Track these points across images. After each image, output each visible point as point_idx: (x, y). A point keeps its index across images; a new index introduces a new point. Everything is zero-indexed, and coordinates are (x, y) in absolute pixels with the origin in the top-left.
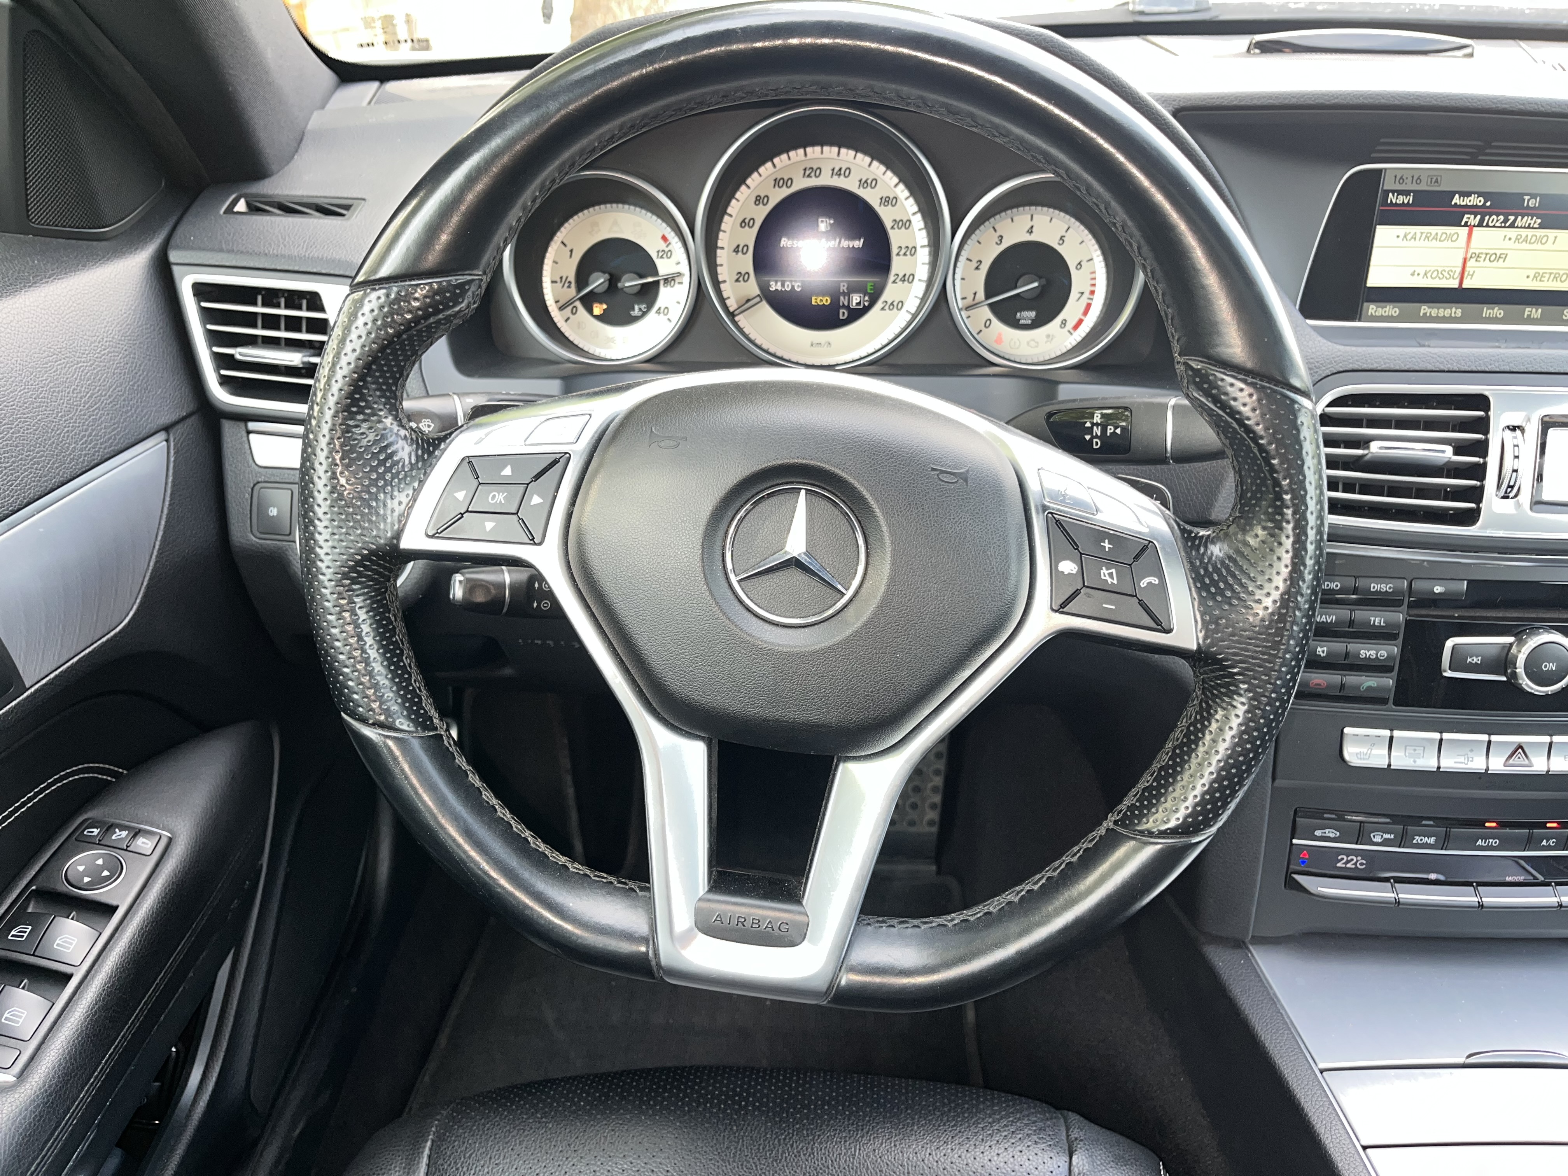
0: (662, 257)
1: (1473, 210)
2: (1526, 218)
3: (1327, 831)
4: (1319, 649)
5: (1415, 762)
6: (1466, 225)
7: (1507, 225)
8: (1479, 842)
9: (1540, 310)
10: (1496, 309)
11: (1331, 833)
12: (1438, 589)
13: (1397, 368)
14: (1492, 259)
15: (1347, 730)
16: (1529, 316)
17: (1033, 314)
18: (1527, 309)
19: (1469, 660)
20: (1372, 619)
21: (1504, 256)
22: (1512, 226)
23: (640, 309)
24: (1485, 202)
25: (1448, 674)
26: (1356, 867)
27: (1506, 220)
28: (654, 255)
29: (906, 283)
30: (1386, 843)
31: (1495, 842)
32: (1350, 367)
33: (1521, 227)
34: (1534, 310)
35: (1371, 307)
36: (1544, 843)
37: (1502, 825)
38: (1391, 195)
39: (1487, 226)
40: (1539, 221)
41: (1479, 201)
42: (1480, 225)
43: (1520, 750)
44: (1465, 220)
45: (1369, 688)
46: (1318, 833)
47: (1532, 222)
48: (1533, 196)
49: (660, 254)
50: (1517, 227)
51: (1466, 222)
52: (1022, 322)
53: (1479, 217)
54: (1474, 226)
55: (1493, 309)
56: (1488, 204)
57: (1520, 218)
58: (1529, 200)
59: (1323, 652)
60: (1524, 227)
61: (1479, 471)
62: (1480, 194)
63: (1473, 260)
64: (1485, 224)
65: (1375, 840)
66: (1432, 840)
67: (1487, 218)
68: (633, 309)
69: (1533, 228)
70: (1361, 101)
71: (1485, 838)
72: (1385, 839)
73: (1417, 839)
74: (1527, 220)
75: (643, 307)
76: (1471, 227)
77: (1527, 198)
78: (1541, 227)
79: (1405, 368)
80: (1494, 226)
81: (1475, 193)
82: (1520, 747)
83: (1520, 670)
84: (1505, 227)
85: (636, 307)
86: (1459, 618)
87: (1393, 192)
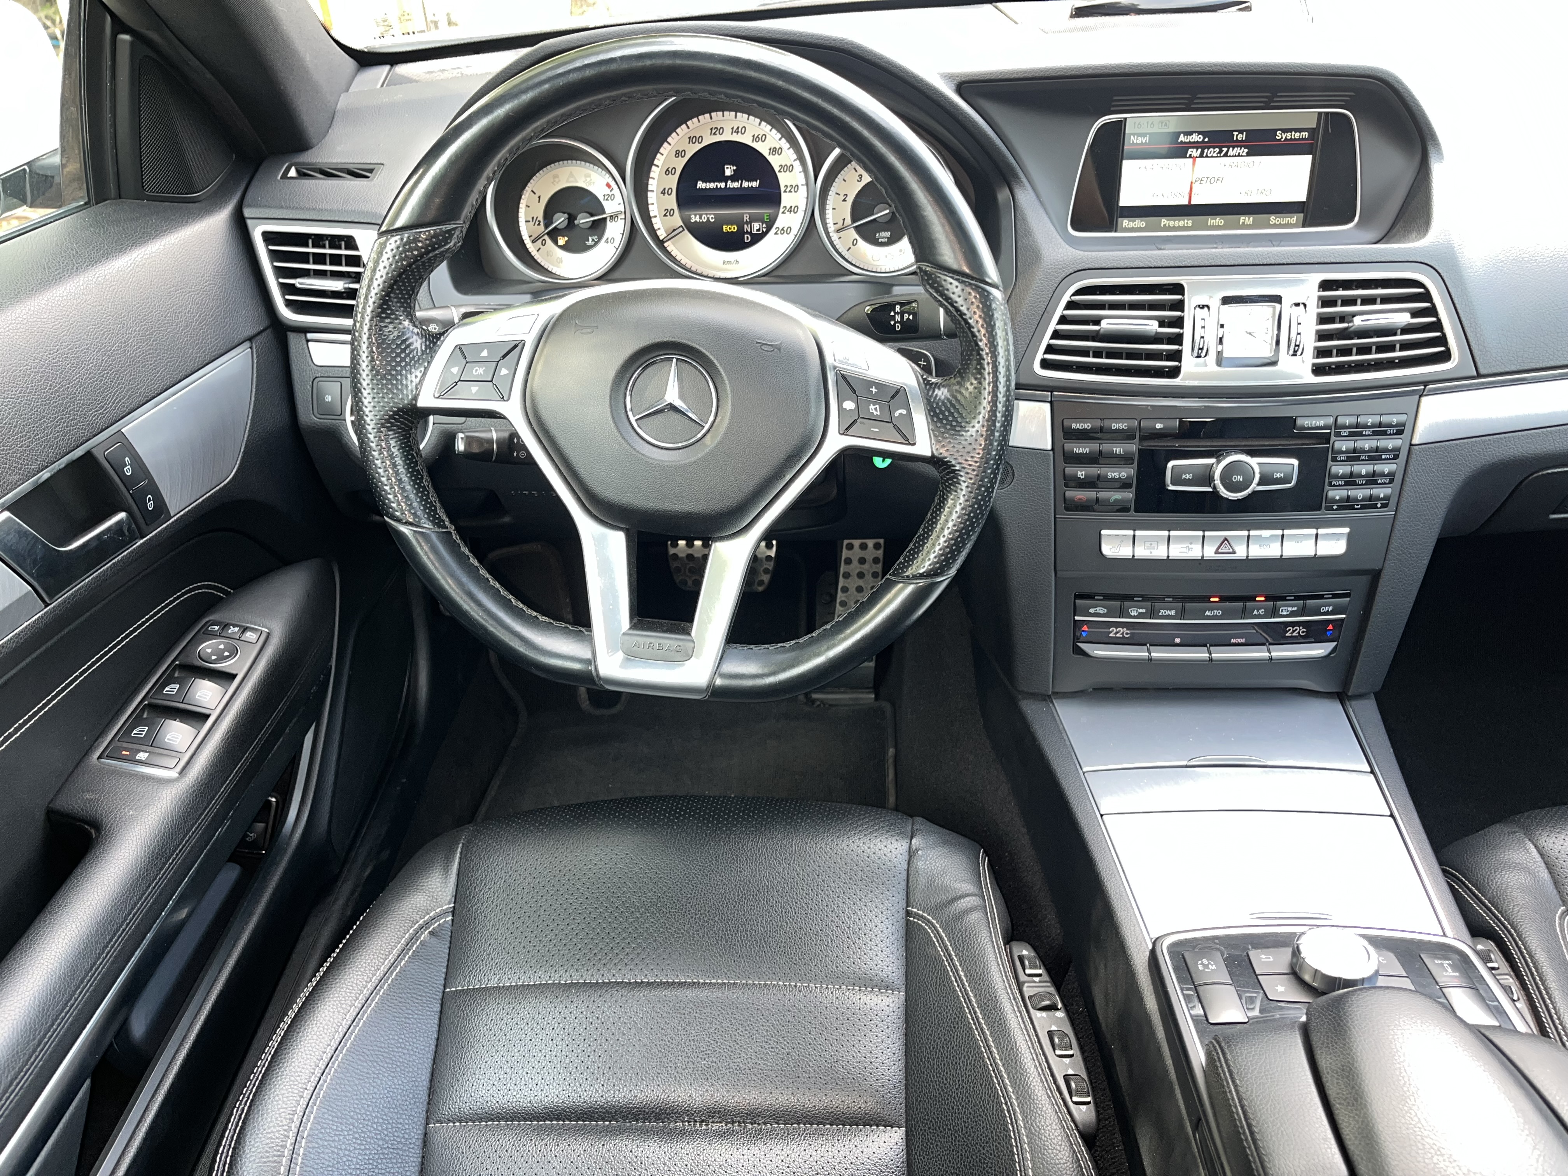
0: (607, 200)
1: (1195, 145)
2: (1236, 149)
3: (1098, 608)
4: (1079, 473)
5: (1151, 553)
6: (1190, 156)
7: (1222, 155)
8: (1207, 613)
9: (1251, 218)
10: (1218, 219)
11: (1101, 610)
12: (1159, 426)
13: (1119, 266)
14: (1212, 181)
15: (1103, 532)
16: (1243, 223)
17: (888, 234)
18: (1242, 218)
19: (1184, 476)
20: (1115, 449)
21: (1220, 179)
22: (1226, 155)
23: (593, 240)
24: (1204, 138)
25: (1171, 487)
26: (1124, 636)
27: (1220, 152)
28: (601, 198)
29: (792, 213)
30: (1140, 616)
31: (1218, 613)
32: (1087, 266)
33: (1233, 156)
34: (1247, 218)
35: (1125, 221)
36: (1255, 612)
37: (1223, 599)
38: (1132, 137)
39: (1207, 156)
40: (1246, 150)
41: (1199, 138)
42: (1201, 156)
43: (1226, 542)
44: (1189, 153)
45: (1116, 500)
46: (1092, 611)
47: (1241, 151)
48: (1241, 132)
49: (606, 197)
50: (1230, 156)
51: (1191, 155)
52: (880, 240)
53: (1200, 150)
54: (1197, 157)
55: (1216, 219)
56: (1206, 140)
57: (1231, 149)
58: (1237, 135)
59: (1082, 475)
60: (1235, 156)
61: (1178, 339)
62: (1199, 133)
63: (1198, 183)
64: (1205, 155)
65: (1132, 614)
66: (1173, 613)
67: (1206, 150)
68: (588, 241)
69: (1242, 156)
70: (1090, 71)
71: (1211, 609)
72: (1140, 613)
73: (1162, 612)
74: (1237, 151)
75: (595, 238)
76: (1195, 158)
77: (1235, 133)
78: (1248, 154)
79: (1125, 266)
80: (1212, 157)
81: (1195, 132)
82: (1226, 539)
83: (1218, 482)
84: (1220, 157)
85: (590, 238)
86: (1179, 446)
87: (1134, 135)
